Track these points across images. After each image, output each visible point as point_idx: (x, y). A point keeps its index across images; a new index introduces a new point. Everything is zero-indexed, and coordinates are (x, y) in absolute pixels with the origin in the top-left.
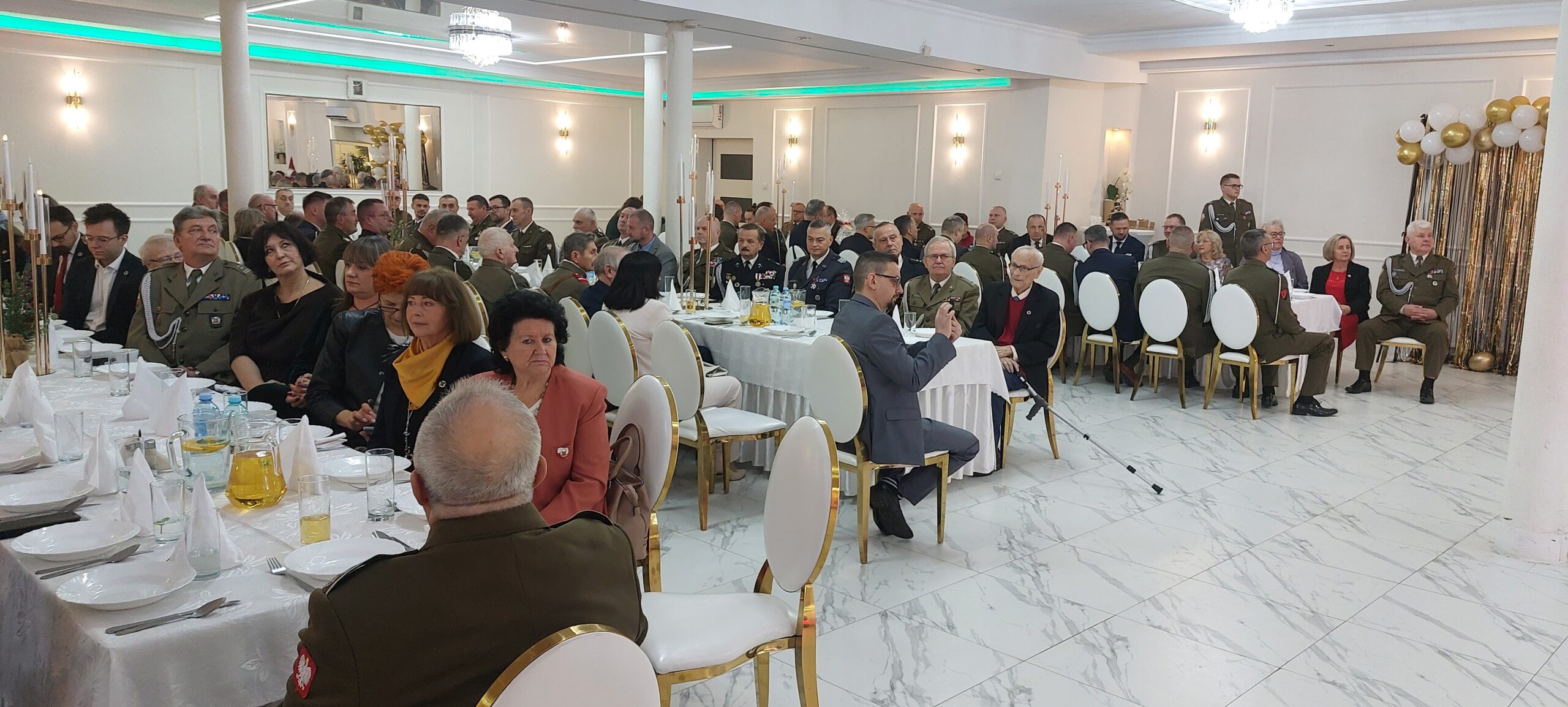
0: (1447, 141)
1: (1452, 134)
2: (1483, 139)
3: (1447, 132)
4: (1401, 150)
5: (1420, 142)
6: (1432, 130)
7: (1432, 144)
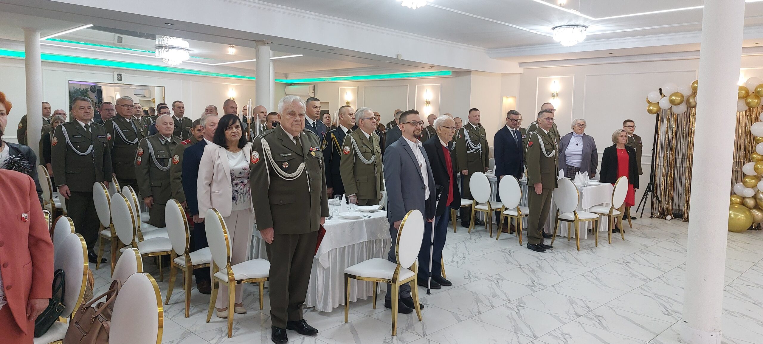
0: (672, 102)
1: (674, 98)
2: (691, 101)
3: (671, 97)
4: (649, 107)
5: (658, 103)
6: (664, 96)
7: (664, 104)
